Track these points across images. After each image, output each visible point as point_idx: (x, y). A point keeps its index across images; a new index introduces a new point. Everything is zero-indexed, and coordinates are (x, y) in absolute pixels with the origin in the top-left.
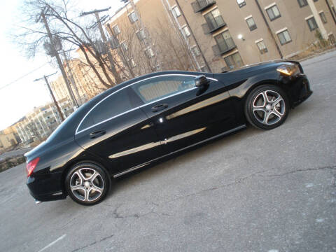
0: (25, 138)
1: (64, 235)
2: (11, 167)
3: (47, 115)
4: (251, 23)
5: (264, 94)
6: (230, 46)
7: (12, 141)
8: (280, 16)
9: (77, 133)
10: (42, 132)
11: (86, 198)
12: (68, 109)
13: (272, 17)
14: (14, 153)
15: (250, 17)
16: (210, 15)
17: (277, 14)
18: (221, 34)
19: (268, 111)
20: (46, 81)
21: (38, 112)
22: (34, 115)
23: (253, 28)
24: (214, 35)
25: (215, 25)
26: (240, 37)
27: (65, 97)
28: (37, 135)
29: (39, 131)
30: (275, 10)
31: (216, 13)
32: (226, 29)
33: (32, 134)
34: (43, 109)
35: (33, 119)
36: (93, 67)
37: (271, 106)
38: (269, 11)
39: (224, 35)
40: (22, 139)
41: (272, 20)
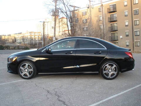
0: (18, 41)
3: (31, 35)
4: (127, 34)
6: (116, 39)
7: (13, 40)
8: (139, 35)
10: (26, 41)
12: (39, 37)
13: (136, 34)
14: (12, 45)
15: (128, 31)
16: (113, 25)
17: (138, 34)
18: (115, 33)
20: (44, 24)
21: (28, 33)
23: (127, 36)
24: (112, 32)
25: (113, 29)
26: (121, 37)
27: (40, 32)
28: (24, 41)
30: (138, 32)
31: (115, 24)
32: (117, 32)
33: (22, 40)
34: (30, 33)
35: (25, 35)
38: (136, 32)
39: (115, 34)
40: (17, 41)
41: (135, 36)
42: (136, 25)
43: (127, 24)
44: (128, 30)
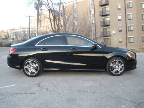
0: (11, 37)
1: (14, 85)
2: (1, 46)
3: (24, 31)
4: (120, 29)
5: (117, 61)
6: (108, 35)
7: (6, 36)
8: (133, 31)
9: (36, 45)
10: (19, 37)
11: (29, 73)
12: (33, 32)
13: (129, 30)
14: (5, 41)
16: (105, 19)
17: (132, 29)
18: (107, 28)
19: (116, 68)
20: (30, 18)
21: (21, 29)
22: (19, 29)
23: (120, 31)
24: (103, 27)
25: (105, 24)
26: (114, 32)
27: (34, 27)
28: (17, 38)
29: (18, 36)
30: (132, 27)
31: (108, 19)
32: (109, 27)
33: (15, 36)
34: (23, 29)
35: (18, 31)
36: (51, 20)
37: (118, 67)
38: (129, 27)
39: (108, 29)
40: (10, 37)
41: (129, 31)
42: (129, 19)
43: (120, 18)
44: (121, 25)
